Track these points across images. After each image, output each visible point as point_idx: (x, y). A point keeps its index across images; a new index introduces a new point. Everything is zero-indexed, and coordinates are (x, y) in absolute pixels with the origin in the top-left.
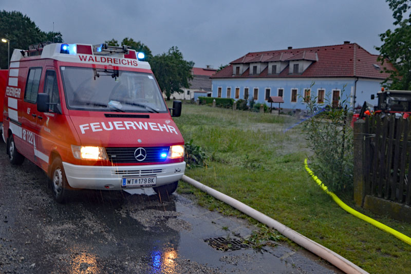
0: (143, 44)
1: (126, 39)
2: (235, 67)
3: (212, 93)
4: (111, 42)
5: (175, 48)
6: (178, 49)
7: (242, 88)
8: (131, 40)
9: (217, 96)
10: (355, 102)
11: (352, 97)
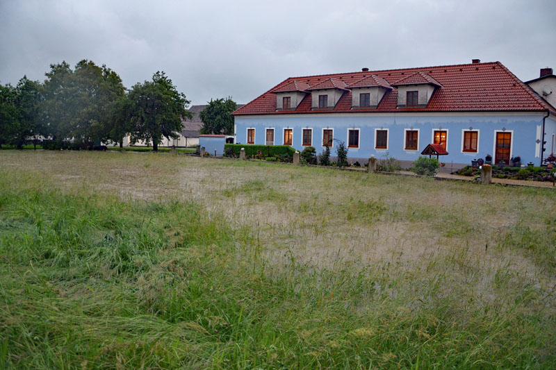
0: (109, 69)
1: (84, 61)
2: (280, 98)
3: (235, 137)
4: (59, 66)
5: (160, 74)
6: (165, 76)
7: (297, 129)
8: (92, 64)
9: (245, 143)
10: (543, 150)
11: (538, 141)
